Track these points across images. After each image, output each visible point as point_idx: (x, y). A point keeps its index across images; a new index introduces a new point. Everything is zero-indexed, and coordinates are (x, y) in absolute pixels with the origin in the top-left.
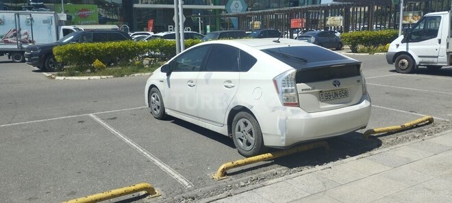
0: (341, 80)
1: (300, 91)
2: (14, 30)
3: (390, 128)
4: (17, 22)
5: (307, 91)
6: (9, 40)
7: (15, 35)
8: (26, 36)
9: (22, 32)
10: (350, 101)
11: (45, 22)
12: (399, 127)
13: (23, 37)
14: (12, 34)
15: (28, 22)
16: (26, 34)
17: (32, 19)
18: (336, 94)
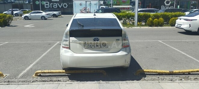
0: (99, 38)
1: (71, 41)
2: (85, 8)
3: (158, 71)
4: (86, 5)
5: (75, 42)
6: (83, 11)
7: (85, 10)
8: (88, 10)
9: (87, 8)
10: (109, 50)
11: (95, 4)
12: (168, 72)
13: (87, 10)
14: (84, 9)
15: (89, 5)
16: (88, 9)
17: (91, 3)
18: (97, 46)
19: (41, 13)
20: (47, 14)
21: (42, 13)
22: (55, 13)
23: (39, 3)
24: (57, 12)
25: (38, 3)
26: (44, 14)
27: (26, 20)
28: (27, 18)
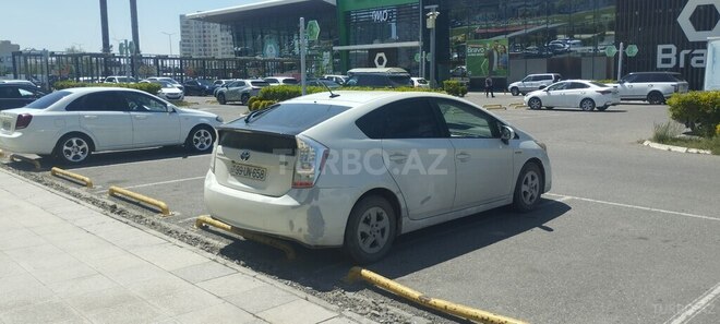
12: (416, 295)
18: (249, 172)
19: (583, 86)
20: (603, 92)
21: (587, 86)
22: (659, 86)
23: (618, 53)
24: (668, 84)
25: (614, 50)
26: (592, 90)
27: (532, 109)
28: (536, 104)
